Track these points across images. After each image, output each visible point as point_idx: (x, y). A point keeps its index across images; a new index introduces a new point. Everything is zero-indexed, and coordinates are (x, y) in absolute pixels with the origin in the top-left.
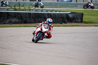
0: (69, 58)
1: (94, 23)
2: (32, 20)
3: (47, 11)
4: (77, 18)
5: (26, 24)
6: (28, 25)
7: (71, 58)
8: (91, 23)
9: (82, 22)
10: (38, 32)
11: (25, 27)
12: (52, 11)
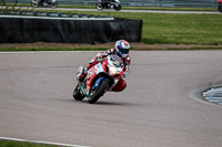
0: (110, 121)
1: (167, 43)
2: (27, 36)
3: (60, 16)
4: (129, 32)
5: (12, 45)
6: (17, 46)
7: (114, 121)
8: (159, 42)
9: (139, 40)
10: (97, 77)
11: (9, 50)
12: (71, 15)
